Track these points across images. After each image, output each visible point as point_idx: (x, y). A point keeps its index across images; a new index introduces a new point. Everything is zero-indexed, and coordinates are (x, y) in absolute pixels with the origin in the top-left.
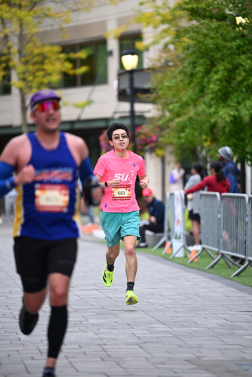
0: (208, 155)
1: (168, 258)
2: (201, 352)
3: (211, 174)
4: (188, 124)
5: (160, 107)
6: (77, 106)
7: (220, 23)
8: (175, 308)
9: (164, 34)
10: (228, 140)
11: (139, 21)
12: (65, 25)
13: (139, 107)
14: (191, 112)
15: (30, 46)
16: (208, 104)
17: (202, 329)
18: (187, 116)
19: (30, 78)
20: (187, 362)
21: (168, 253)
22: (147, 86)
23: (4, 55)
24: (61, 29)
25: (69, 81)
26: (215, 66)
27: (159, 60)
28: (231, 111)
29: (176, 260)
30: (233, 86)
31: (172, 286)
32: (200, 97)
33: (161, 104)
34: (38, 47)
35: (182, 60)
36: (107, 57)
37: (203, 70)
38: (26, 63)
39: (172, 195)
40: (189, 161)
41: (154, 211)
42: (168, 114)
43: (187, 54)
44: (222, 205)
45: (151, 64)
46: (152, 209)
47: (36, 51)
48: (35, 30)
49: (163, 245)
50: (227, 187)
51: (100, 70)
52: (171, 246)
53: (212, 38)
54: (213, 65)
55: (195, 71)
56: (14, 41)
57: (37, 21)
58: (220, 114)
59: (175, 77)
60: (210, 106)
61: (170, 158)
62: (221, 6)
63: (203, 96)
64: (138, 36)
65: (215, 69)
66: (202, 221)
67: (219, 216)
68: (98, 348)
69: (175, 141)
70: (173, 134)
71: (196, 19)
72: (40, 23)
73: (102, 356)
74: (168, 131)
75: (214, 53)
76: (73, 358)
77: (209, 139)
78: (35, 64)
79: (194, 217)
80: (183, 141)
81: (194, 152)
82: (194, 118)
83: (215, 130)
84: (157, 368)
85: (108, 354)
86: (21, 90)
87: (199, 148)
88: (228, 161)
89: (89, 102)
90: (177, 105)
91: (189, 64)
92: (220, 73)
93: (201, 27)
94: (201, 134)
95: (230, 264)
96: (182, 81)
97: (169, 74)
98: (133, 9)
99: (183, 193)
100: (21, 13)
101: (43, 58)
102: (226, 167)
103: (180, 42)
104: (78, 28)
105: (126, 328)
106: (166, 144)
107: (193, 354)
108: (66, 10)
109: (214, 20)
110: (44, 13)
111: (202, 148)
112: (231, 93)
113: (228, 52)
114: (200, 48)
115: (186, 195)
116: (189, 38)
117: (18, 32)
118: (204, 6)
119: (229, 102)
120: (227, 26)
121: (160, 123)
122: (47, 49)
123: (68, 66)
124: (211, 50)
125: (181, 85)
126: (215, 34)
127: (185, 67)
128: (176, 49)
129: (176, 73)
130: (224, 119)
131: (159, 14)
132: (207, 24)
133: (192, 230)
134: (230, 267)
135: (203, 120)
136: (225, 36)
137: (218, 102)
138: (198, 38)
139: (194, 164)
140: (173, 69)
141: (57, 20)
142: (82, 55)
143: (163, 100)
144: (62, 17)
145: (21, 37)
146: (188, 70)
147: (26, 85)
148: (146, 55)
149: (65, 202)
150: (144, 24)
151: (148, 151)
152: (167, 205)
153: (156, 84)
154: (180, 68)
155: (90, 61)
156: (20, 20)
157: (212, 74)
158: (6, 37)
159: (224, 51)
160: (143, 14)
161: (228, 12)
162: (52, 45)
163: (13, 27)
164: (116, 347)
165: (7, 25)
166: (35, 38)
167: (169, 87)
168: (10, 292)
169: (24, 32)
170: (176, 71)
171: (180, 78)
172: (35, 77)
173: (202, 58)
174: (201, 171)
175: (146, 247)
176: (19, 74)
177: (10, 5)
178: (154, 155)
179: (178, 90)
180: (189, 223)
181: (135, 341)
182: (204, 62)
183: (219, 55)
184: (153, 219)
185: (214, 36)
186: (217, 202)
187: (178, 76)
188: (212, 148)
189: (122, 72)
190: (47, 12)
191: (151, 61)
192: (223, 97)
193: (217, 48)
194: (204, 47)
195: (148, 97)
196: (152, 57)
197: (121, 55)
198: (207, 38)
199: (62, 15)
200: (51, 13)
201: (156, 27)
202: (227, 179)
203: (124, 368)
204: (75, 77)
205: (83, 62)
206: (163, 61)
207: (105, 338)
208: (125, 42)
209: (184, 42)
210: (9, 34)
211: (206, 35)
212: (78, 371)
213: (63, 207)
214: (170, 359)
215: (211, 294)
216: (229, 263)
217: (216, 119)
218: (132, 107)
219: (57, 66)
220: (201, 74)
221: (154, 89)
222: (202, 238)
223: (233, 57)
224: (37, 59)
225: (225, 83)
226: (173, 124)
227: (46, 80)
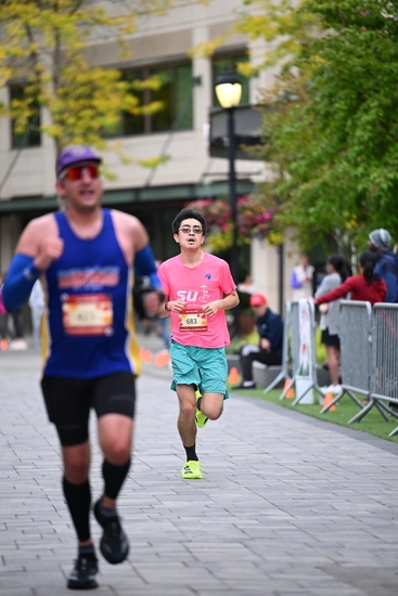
0: (352, 243)
1: (289, 406)
2: (340, 555)
3: (357, 273)
4: (321, 192)
5: (277, 166)
6: (145, 165)
7: (373, 33)
8: (298, 484)
9: (283, 51)
10: (385, 218)
11: (243, 29)
12: (126, 37)
13: (242, 166)
14: (326, 174)
15: (71, 69)
16: (353, 161)
17: (343, 518)
18: (320, 181)
19: (71, 120)
20: (319, 571)
21: (288, 396)
22: (255, 133)
23: (30, 84)
24: (121, 43)
25: (133, 125)
26: (364, 100)
27: (275, 92)
28: (390, 172)
29: (302, 409)
30: (392, 132)
31: (296, 450)
32: (340, 151)
33: (278, 161)
34: (84, 72)
35: (312, 92)
36: (193, 86)
37: (345, 107)
38: (65, 96)
39: (295, 305)
40: (322, 252)
41: (267, 330)
42: (288, 177)
43: (319, 82)
44: (375, 322)
45: (261, 98)
46: (264, 326)
47: (82, 78)
48: (79, 45)
49: (281, 385)
50: (382, 293)
51: (181, 108)
52: (294, 386)
53: (360, 57)
54: (361, 99)
55: (332, 110)
56: (46, 62)
57: (81, 30)
58: (372, 178)
59: (300, 119)
60: (356, 165)
61: (293, 248)
62: (374, 6)
63: (345, 149)
64: (241, 54)
65: (364, 106)
66: (342, 348)
67: (370, 339)
68: (179, 547)
69: (299, 219)
70: (296, 209)
71: (334, 27)
72: (87, 33)
73: (185, 560)
74: (289, 203)
75: (363, 81)
76: (138, 561)
77: (354, 216)
78: (78, 98)
79: (330, 340)
80: (312, 219)
81: (330, 238)
82: (331, 183)
83: (363, 203)
84: (272, 579)
85: (194, 557)
86: (57, 139)
87: (338, 232)
88: (385, 253)
89: (164, 159)
90: (303, 163)
91: (323, 97)
92: (373, 112)
93: (342, 38)
94: (341, 209)
95: (388, 415)
96: (311, 124)
97: (291, 113)
98: (234, 11)
99: (312, 302)
100: (59, 18)
101: (92, 90)
102: (383, 261)
103: (309, 63)
104: (146, 42)
105: (222, 516)
106: (286, 225)
107: (329, 558)
108: (127, 12)
109: (364, 28)
110: (93, 18)
111: (343, 231)
112: (390, 143)
113: (386, 79)
114: (340, 71)
115: (317, 306)
116: (323, 57)
117: (52, 48)
118: (347, 5)
119: (387, 158)
120: (384, 37)
121: (277, 191)
122: (97, 75)
123: (131, 100)
124: (358, 77)
125: (310, 132)
126: (365, 50)
127: (316, 103)
128: (301, 74)
129: (302, 112)
130: (378, 184)
131: (275, 19)
132: (351, 34)
133: (327, 361)
134: (387, 420)
135: (345, 187)
136: (380, 53)
137: (368, 157)
138: (338, 57)
139: (329, 257)
140: (298, 106)
141: (114, 29)
142: (154, 83)
143: (282, 156)
144: (122, 23)
145: (58, 56)
146: (322, 107)
147: (64, 131)
148: (254, 84)
149: (106, 319)
150: (251, 34)
151: (256, 235)
152: (287, 322)
153: (270, 129)
154: (309, 104)
155: (165, 93)
156: (56, 29)
157: (359, 114)
158: (34, 55)
159: (379, 77)
160: (251, 19)
161: (385, 15)
162: (105, 68)
163: (45, 40)
164: (206, 545)
165: (36, 37)
166: (78, 57)
167: (291, 134)
168: (40, 458)
169: (63, 48)
170: (302, 109)
171: (308, 119)
172: (79, 118)
173: (343, 88)
174: (342, 268)
175: (253, 387)
176: (53, 114)
177: (41, 6)
178: (266, 242)
179: (305, 139)
180: (322, 351)
181: (237, 536)
182: (347, 95)
183: (371, 84)
184: (266, 344)
185: (363, 53)
186: (367, 316)
187: (306, 117)
188: (359, 231)
189: (217, 111)
190: (97, 16)
191: (262, 94)
192: (377, 150)
193: (368, 72)
194: (346, 71)
195: (258, 151)
196: (264, 87)
197: (215, 84)
198: (351, 57)
199: (121, 20)
200: (104, 18)
201: (270, 39)
202: (383, 281)
203: (220, 579)
204: (141, 118)
205: (155, 95)
206: (281, 93)
207: (189, 531)
208: (221, 64)
209: (315, 63)
210: (38, 51)
211: (350, 52)
212: (147, 583)
213: (104, 328)
214: (292, 565)
215: (358, 463)
216: (385, 413)
217: (365, 186)
218: (232, 166)
219: (114, 102)
220: (341, 114)
221: (267, 138)
222: (343, 374)
223: (393, 86)
224: (81, 90)
225: (379, 128)
226: (297, 193)
227: (96, 124)
